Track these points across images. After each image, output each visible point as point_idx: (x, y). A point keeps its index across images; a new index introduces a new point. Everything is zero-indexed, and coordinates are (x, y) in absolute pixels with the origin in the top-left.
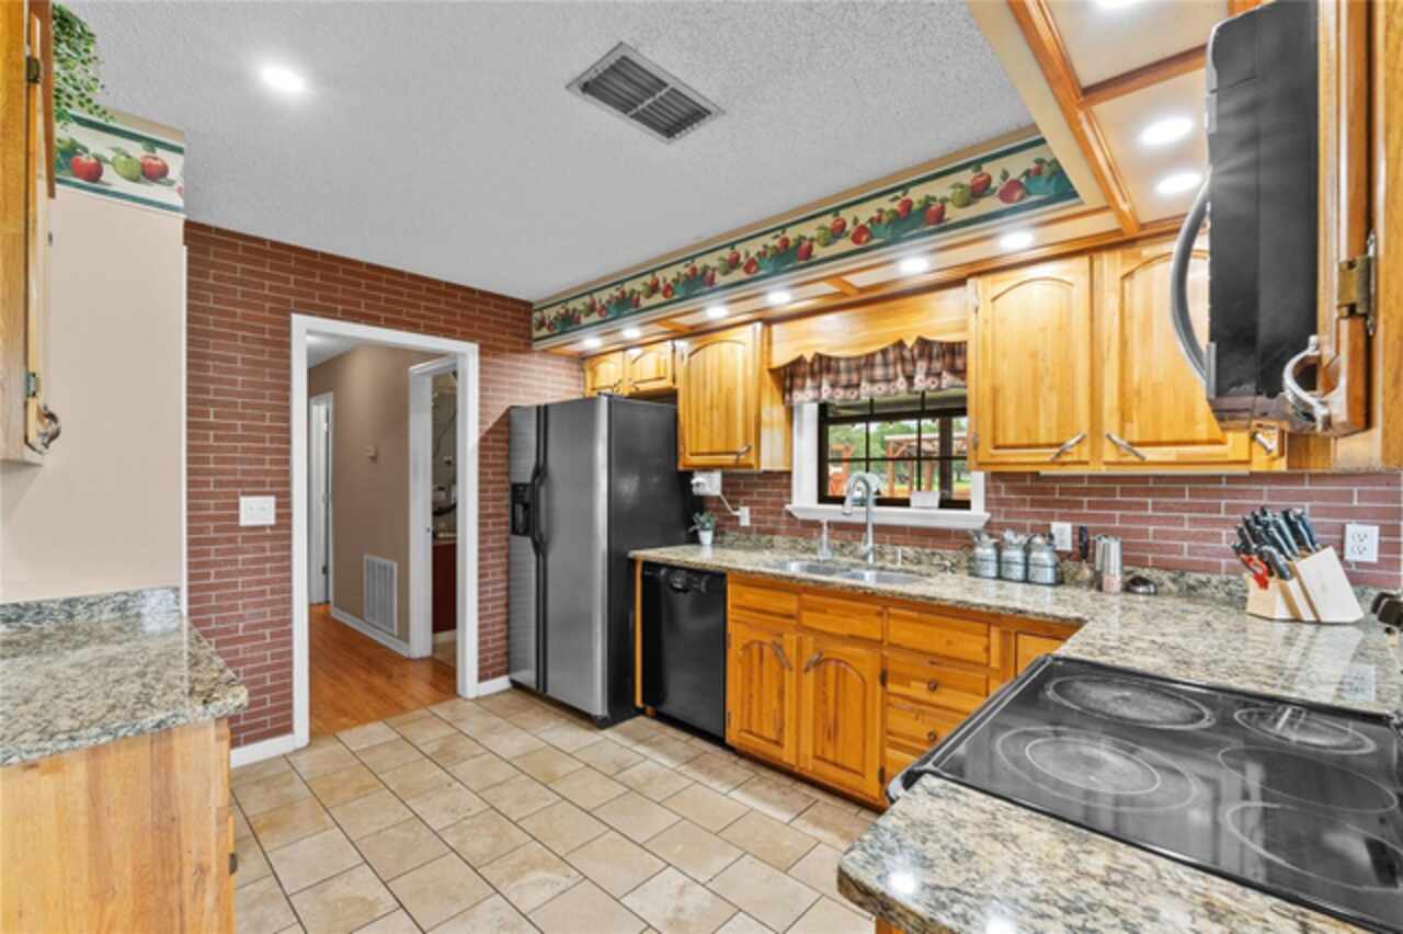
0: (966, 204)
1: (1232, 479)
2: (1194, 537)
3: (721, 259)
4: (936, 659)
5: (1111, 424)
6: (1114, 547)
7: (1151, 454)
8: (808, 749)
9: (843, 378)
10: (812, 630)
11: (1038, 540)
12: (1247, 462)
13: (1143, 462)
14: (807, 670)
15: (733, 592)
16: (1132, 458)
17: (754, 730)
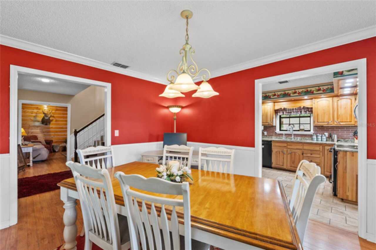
0: (317, 91)
1: (352, 127)
2: (347, 134)
3: (272, 94)
4: (311, 150)
5: (336, 119)
6: (336, 136)
7: (341, 123)
8: (289, 165)
9: (287, 111)
10: (289, 148)
11: (323, 135)
12: (355, 124)
13: (340, 124)
14: (289, 154)
15: (273, 144)
16: (339, 124)
17: (278, 164)
